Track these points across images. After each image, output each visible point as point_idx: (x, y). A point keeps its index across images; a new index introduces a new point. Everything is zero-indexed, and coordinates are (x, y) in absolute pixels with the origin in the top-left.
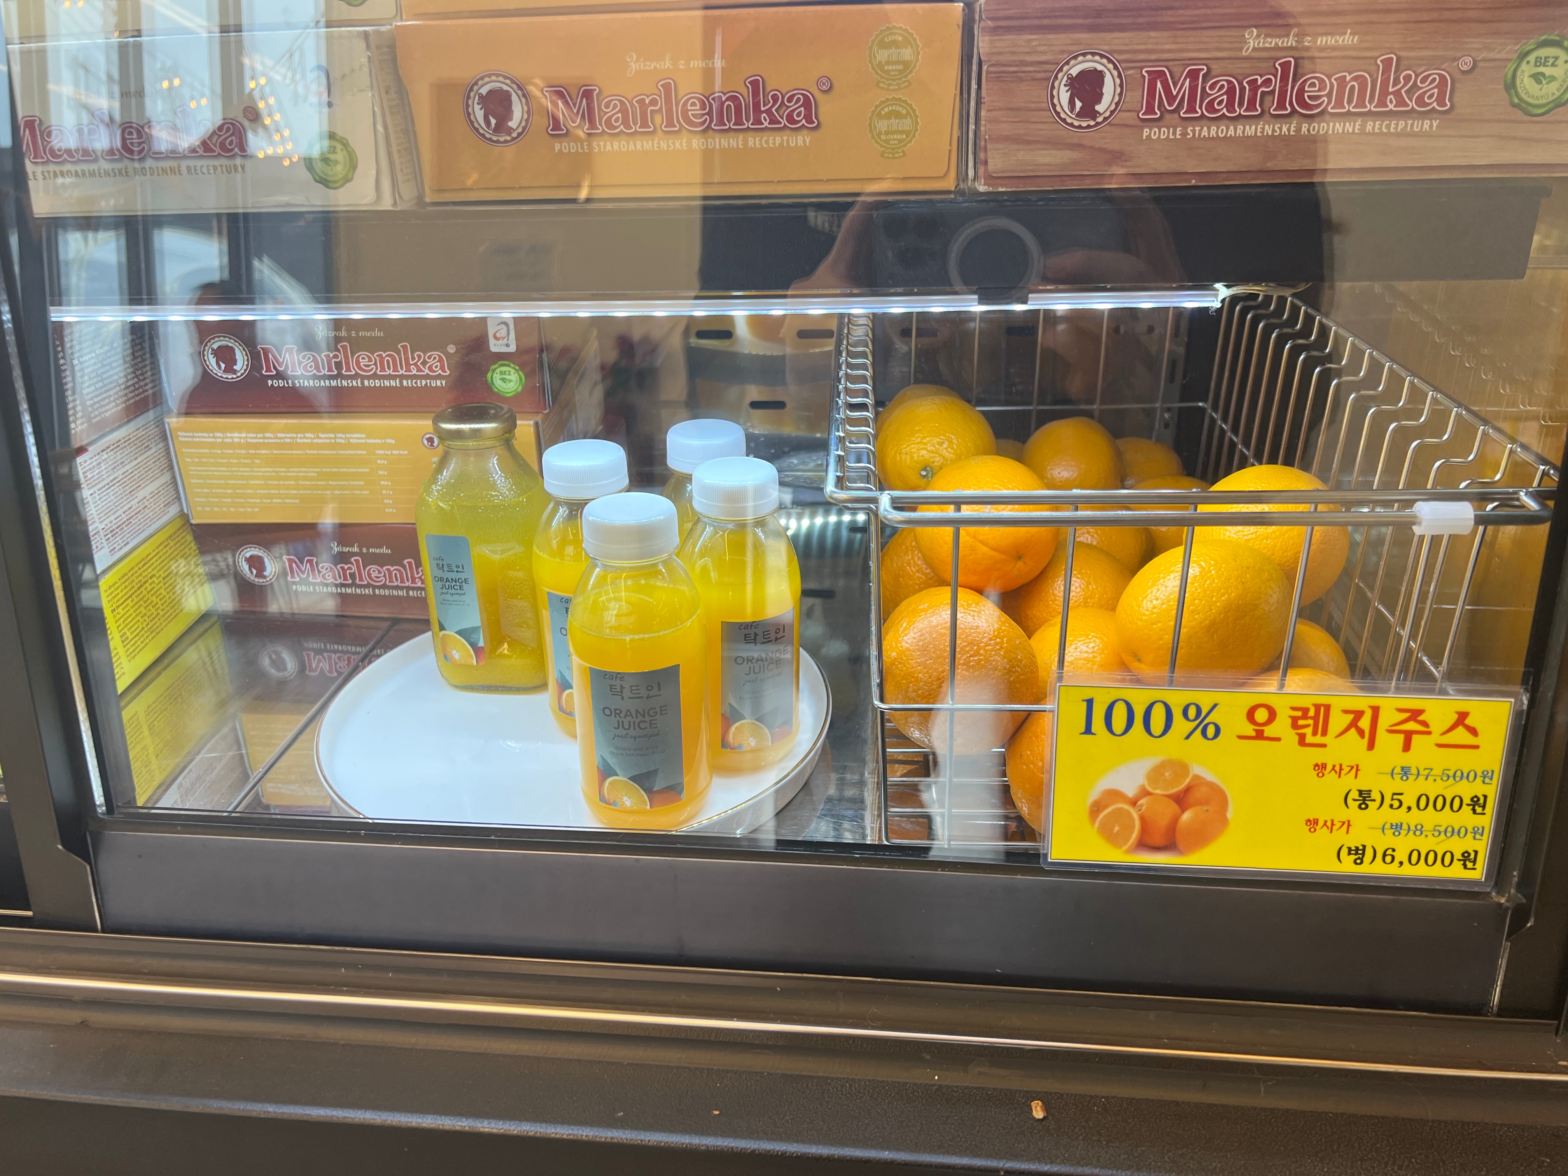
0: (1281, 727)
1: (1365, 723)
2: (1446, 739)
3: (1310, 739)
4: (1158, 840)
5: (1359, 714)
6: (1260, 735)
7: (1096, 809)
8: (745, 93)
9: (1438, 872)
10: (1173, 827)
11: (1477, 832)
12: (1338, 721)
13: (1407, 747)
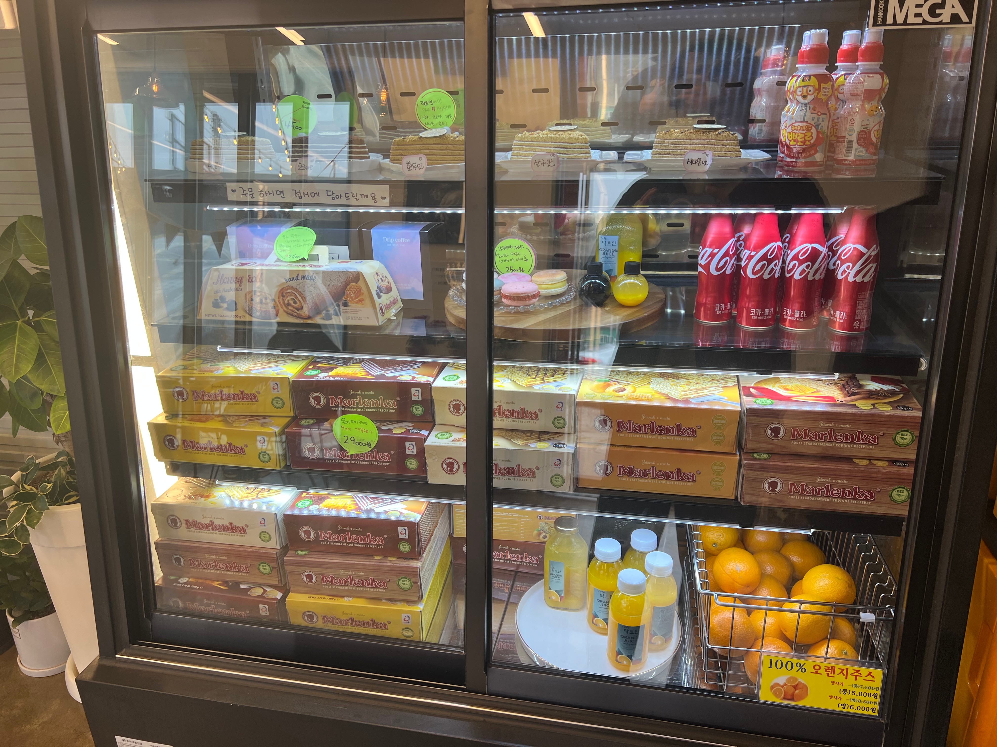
0: (822, 671)
1: (845, 672)
2: (866, 678)
3: (830, 675)
4: (789, 697)
5: (843, 670)
6: (817, 673)
7: (772, 687)
8: (675, 471)
9: (865, 712)
10: (793, 694)
11: (875, 703)
12: (837, 671)
13: (856, 679)
